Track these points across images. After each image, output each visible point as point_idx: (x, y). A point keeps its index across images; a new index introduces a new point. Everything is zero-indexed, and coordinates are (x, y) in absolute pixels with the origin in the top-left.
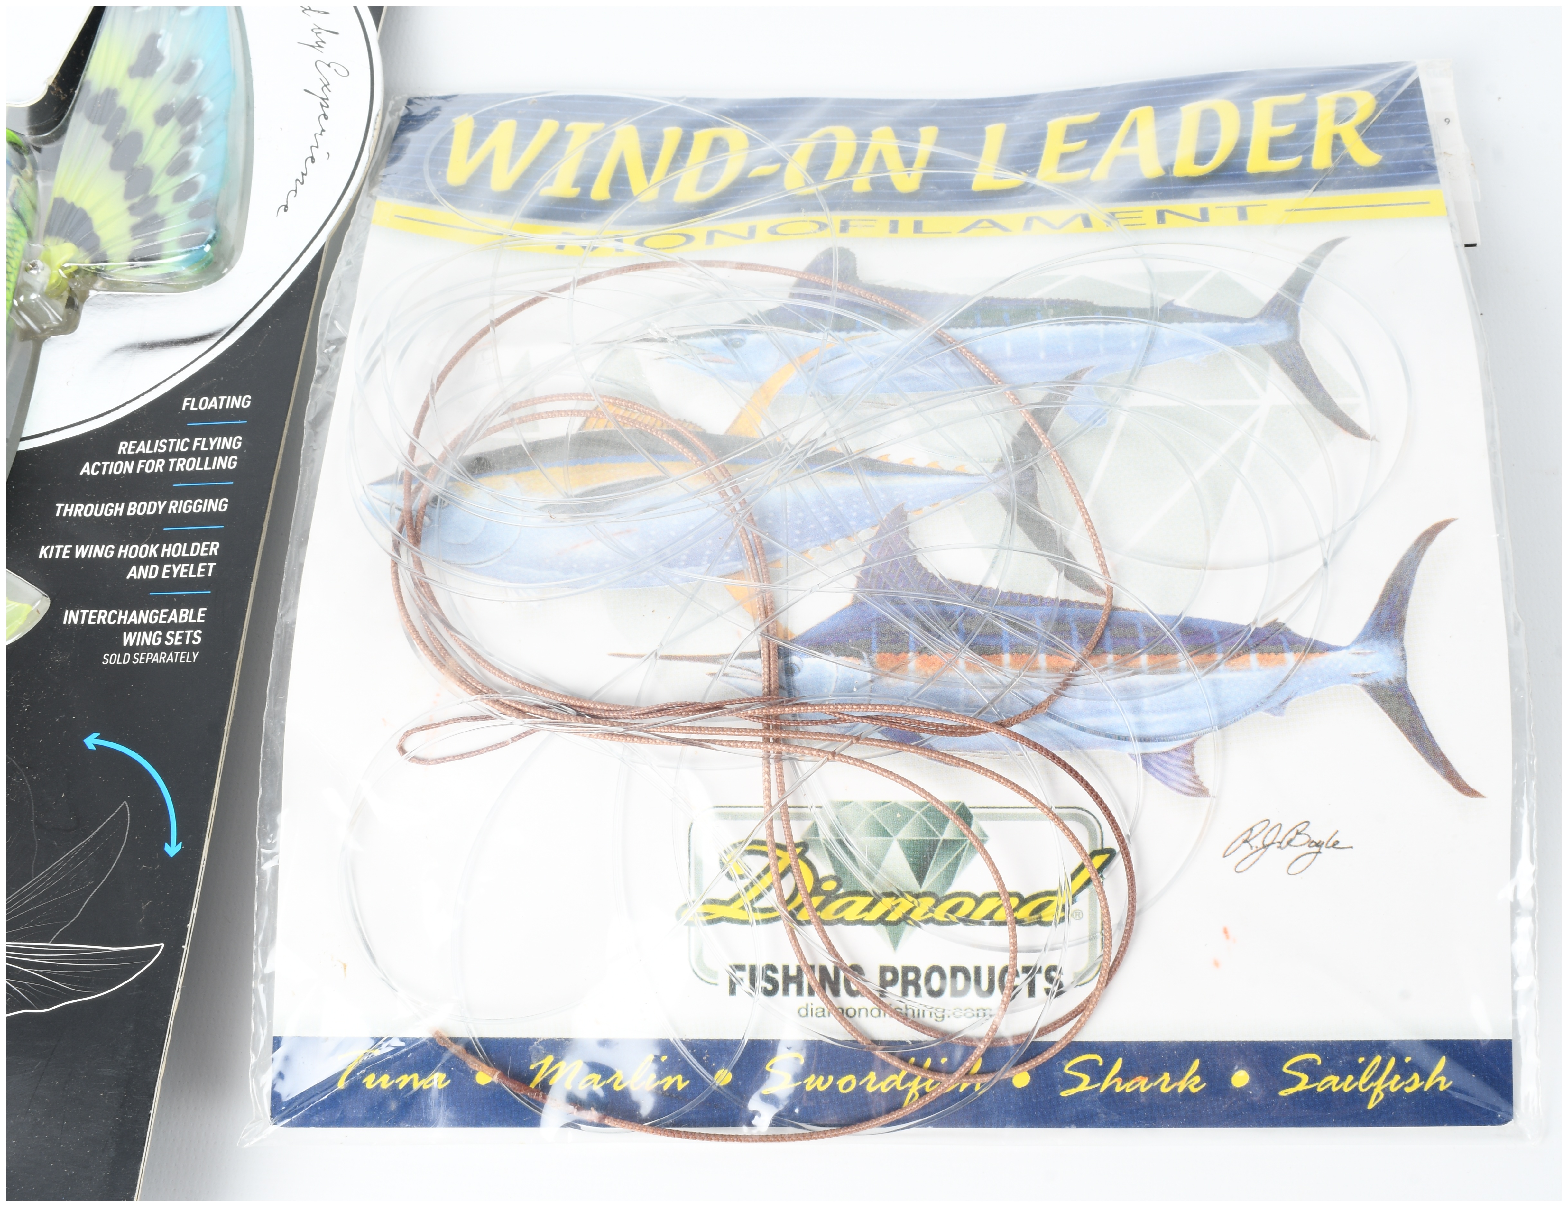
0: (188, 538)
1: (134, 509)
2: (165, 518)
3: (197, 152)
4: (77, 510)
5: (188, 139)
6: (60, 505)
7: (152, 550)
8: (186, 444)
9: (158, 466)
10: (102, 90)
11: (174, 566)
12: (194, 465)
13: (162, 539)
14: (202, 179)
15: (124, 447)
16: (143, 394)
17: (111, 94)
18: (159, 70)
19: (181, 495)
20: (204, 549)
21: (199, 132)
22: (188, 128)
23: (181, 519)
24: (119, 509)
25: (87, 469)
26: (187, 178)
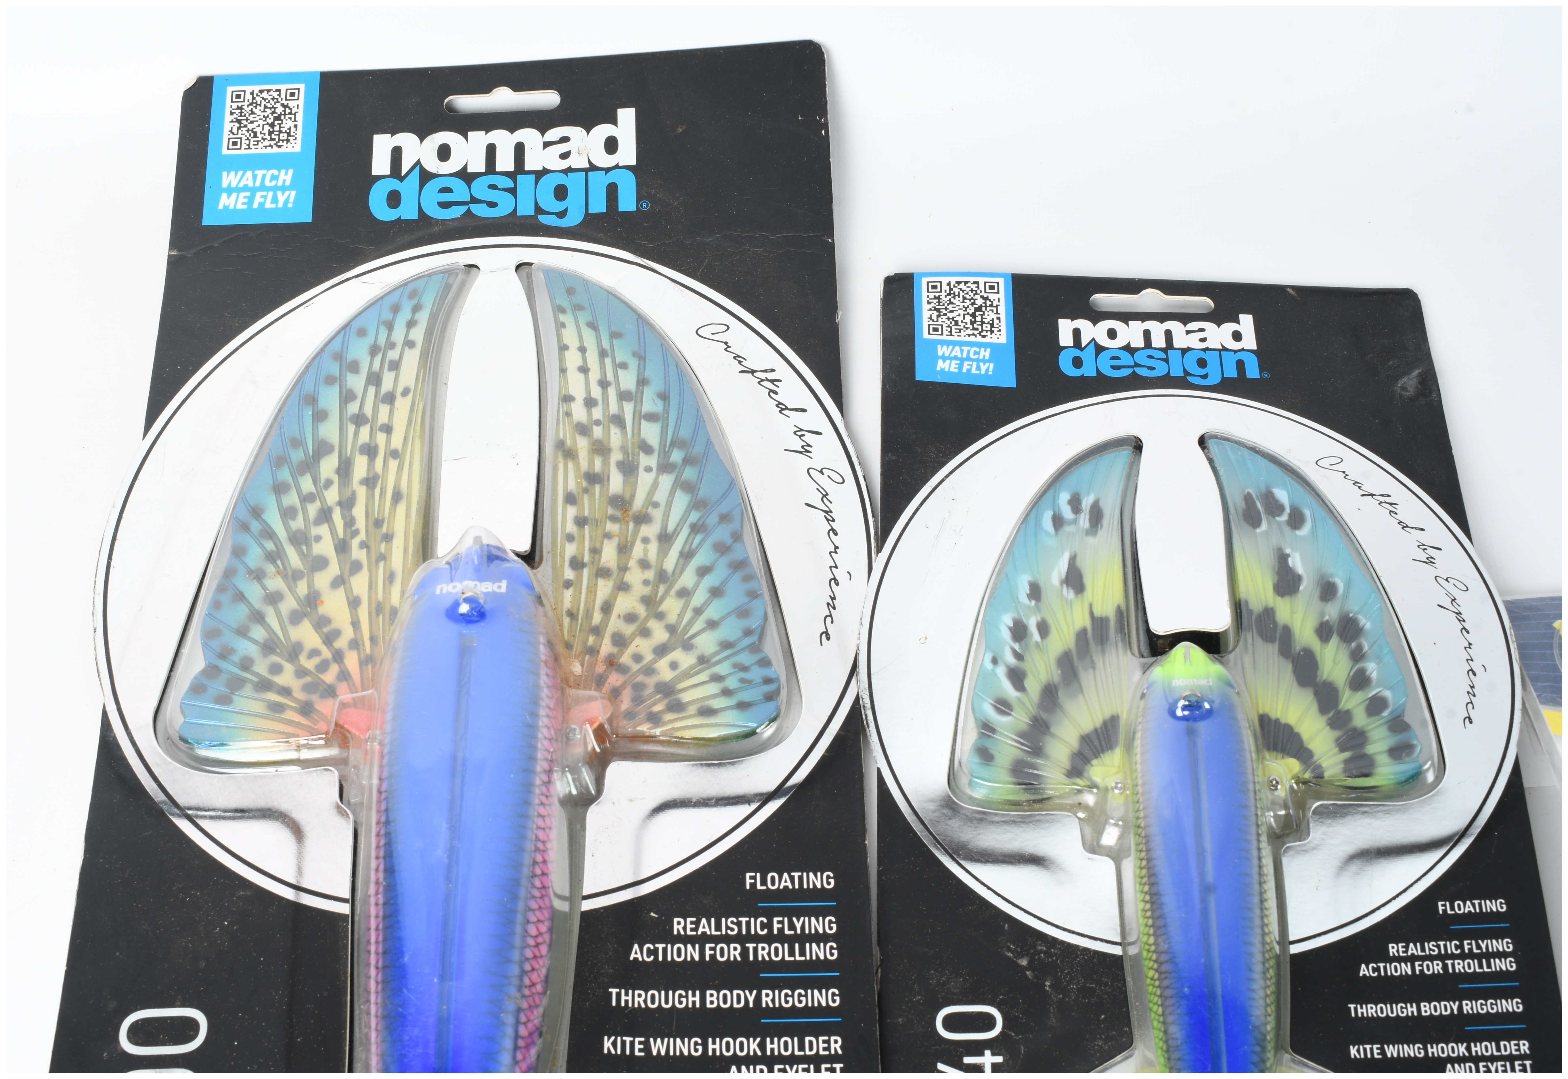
0: (1496, 1037)
1: (1427, 1009)
2: (1461, 1018)
3: (1372, 668)
4: (1370, 1010)
5: (1357, 655)
6: (1352, 1006)
7: (1462, 1049)
8: (1457, 947)
9: (1437, 967)
10: (1261, 610)
11: (1489, 1064)
12: (1471, 966)
13: (1469, 1038)
14: (1388, 694)
15: (1394, 949)
16: (1394, 898)
17: (1268, 613)
18: (1301, 588)
19: (1473, 996)
20: (1514, 1048)
21: (1366, 647)
22: (1353, 645)
23: (1477, 1018)
24: (1411, 1010)
25: (1365, 971)
26: (1373, 693)
